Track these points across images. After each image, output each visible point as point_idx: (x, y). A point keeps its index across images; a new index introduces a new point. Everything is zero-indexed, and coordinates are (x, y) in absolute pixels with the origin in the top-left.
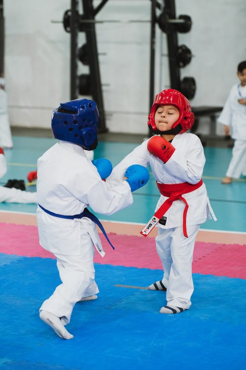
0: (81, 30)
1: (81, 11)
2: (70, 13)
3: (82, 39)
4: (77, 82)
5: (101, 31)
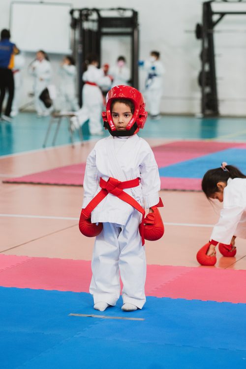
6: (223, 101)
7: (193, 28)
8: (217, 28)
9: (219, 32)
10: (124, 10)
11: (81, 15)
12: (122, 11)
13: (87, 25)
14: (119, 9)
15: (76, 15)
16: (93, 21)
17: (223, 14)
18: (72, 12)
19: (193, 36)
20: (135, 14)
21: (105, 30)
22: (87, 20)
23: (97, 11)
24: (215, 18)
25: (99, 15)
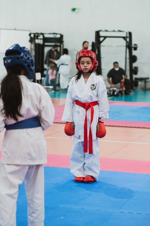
8: (102, 44)
9: (103, 46)
10: (56, 34)
11: (34, 36)
12: (55, 35)
13: (37, 41)
14: (54, 33)
15: (32, 36)
16: (41, 39)
17: (105, 37)
18: (30, 34)
20: (62, 36)
21: (46, 44)
22: (38, 39)
23: (43, 34)
24: (101, 39)
25: (43, 36)
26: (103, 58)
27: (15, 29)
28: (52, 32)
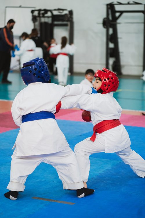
0: (111, 27)
1: (110, 18)
2: (106, 20)
3: (111, 31)
4: (109, 51)
5: (119, 28)
6: (124, 66)
7: (101, 21)
8: (118, 21)
9: (119, 23)
10: (63, 10)
11: (39, 14)
12: (61, 11)
13: (43, 20)
14: (59, 9)
15: (36, 13)
16: (48, 17)
17: (122, 12)
18: (33, 12)
19: (101, 26)
21: (56, 23)
22: (44, 17)
23: (51, 11)
24: (117, 14)
25: (52, 13)
26: (121, 38)
27: (20, 7)
28: (56, 8)
